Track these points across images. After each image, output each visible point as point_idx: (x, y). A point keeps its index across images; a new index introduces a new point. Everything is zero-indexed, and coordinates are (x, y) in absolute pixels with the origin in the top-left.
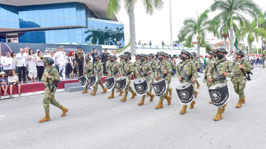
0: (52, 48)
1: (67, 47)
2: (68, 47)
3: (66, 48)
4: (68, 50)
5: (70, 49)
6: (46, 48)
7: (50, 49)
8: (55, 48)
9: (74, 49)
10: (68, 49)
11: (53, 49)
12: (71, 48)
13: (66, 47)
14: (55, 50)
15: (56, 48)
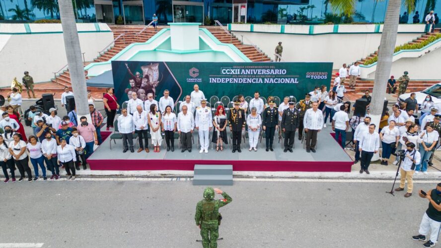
0: (232, 70)
1: (258, 67)
2: (260, 67)
3: (255, 69)
4: (259, 72)
5: (263, 70)
6: (223, 69)
7: (228, 72)
8: (236, 70)
9: (270, 71)
10: (259, 70)
11: (233, 72)
12: (266, 69)
13: (256, 67)
14: (236, 73)
15: (239, 70)
